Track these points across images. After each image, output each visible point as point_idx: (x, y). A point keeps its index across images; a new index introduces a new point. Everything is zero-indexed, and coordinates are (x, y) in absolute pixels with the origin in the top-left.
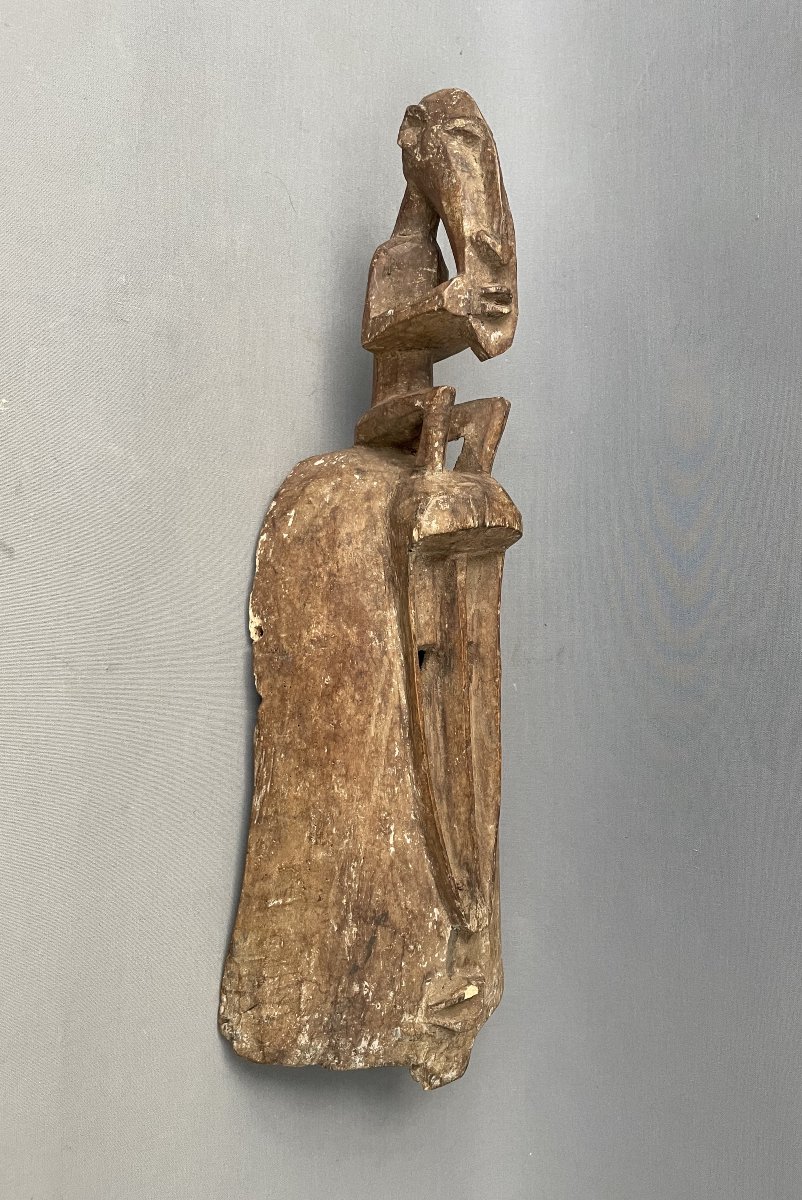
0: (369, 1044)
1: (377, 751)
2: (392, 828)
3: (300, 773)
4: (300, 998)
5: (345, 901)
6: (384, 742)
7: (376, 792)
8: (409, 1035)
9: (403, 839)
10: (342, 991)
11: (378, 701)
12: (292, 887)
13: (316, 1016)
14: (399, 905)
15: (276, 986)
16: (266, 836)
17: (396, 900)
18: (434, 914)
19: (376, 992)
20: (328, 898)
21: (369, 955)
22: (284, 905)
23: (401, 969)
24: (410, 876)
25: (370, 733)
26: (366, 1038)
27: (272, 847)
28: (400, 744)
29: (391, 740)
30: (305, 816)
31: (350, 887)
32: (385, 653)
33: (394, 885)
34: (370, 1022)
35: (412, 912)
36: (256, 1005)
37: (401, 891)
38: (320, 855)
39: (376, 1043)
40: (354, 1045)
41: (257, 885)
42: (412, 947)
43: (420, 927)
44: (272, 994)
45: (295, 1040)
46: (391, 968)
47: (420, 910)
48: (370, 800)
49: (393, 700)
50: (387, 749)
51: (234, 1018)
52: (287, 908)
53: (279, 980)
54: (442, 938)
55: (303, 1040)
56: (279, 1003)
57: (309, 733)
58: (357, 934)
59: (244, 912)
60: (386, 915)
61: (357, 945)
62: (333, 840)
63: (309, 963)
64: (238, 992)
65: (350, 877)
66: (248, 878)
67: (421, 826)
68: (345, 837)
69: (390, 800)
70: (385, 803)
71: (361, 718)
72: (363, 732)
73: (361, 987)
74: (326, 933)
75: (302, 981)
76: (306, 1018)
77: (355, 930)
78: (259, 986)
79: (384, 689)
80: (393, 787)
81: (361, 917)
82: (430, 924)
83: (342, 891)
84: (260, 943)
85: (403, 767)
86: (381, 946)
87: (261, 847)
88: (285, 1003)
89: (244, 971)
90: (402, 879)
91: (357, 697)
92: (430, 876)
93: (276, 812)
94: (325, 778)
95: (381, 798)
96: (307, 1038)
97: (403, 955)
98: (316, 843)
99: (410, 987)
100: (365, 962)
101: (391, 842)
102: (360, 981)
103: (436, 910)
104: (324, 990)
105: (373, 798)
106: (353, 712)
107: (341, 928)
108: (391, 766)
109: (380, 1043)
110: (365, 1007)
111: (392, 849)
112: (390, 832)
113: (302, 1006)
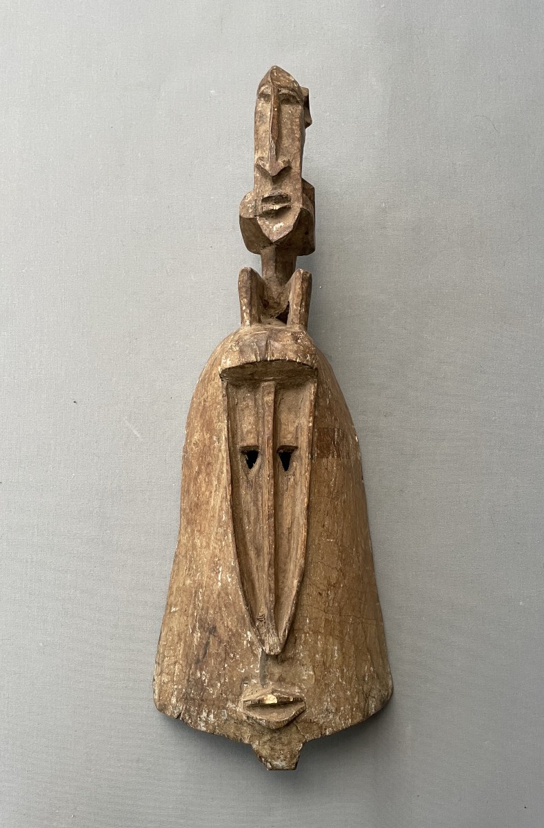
0: (208, 716)
1: (213, 516)
2: (220, 569)
3: (186, 528)
4: (175, 673)
5: (195, 614)
6: (217, 510)
7: (212, 543)
8: (233, 718)
9: (226, 578)
10: (192, 674)
11: (215, 483)
12: (178, 601)
13: (180, 687)
14: (223, 623)
15: (168, 663)
17: (221, 620)
18: (247, 636)
19: (210, 680)
20: (189, 610)
21: (205, 653)
22: (175, 612)
23: (224, 668)
24: (230, 604)
25: (211, 504)
26: (205, 711)
28: (226, 513)
29: (221, 509)
30: (186, 556)
31: (198, 605)
32: (220, 451)
33: (220, 609)
34: (206, 700)
35: (231, 630)
36: (161, 673)
37: (225, 614)
38: (188, 582)
39: (212, 716)
40: (198, 714)
42: (232, 655)
43: (238, 643)
44: (166, 667)
45: (171, 700)
46: (217, 666)
47: (237, 630)
48: (209, 549)
49: (222, 482)
50: (219, 515)
52: (176, 614)
53: (169, 659)
54: (255, 655)
55: (174, 700)
56: (168, 674)
57: (190, 503)
58: (200, 638)
60: (215, 628)
61: (200, 644)
62: (193, 573)
63: (179, 651)
64: (158, 663)
65: (198, 599)
67: (237, 571)
68: (198, 572)
69: (220, 550)
70: (217, 551)
71: (207, 493)
72: (208, 503)
73: (201, 674)
74: (187, 633)
75: (176, 662)
76: (176, 687)
77: (199, 634)
78: (163, 661)
79: (219, 475)
80: (221, 542)
81: (202, 627)
82: (245, 642)
83: (195, 608)
84: (167, 634)
85: (227, 528)
86: (212, 650)
89: (162, 650)
90: (226, 606)
91: (207, 480)
92: (244, 607)
94: (193, 532)
95: (215, 548)
96: (175, 700)
97: (226, 659)
98: (188, 574)
99: (232, 683)
100: (204, 658)
101: (219, 579)
102: (201, 670)
103: (248, 633)
104: (184, 671)
105: (211, 548)
106: (205, 489)
107: (193, 632)
108: (221, 527)
109: (215, 717)
110: (203, 689)
111: (220, 584)
112: (219, 572)
113: (175, 679)
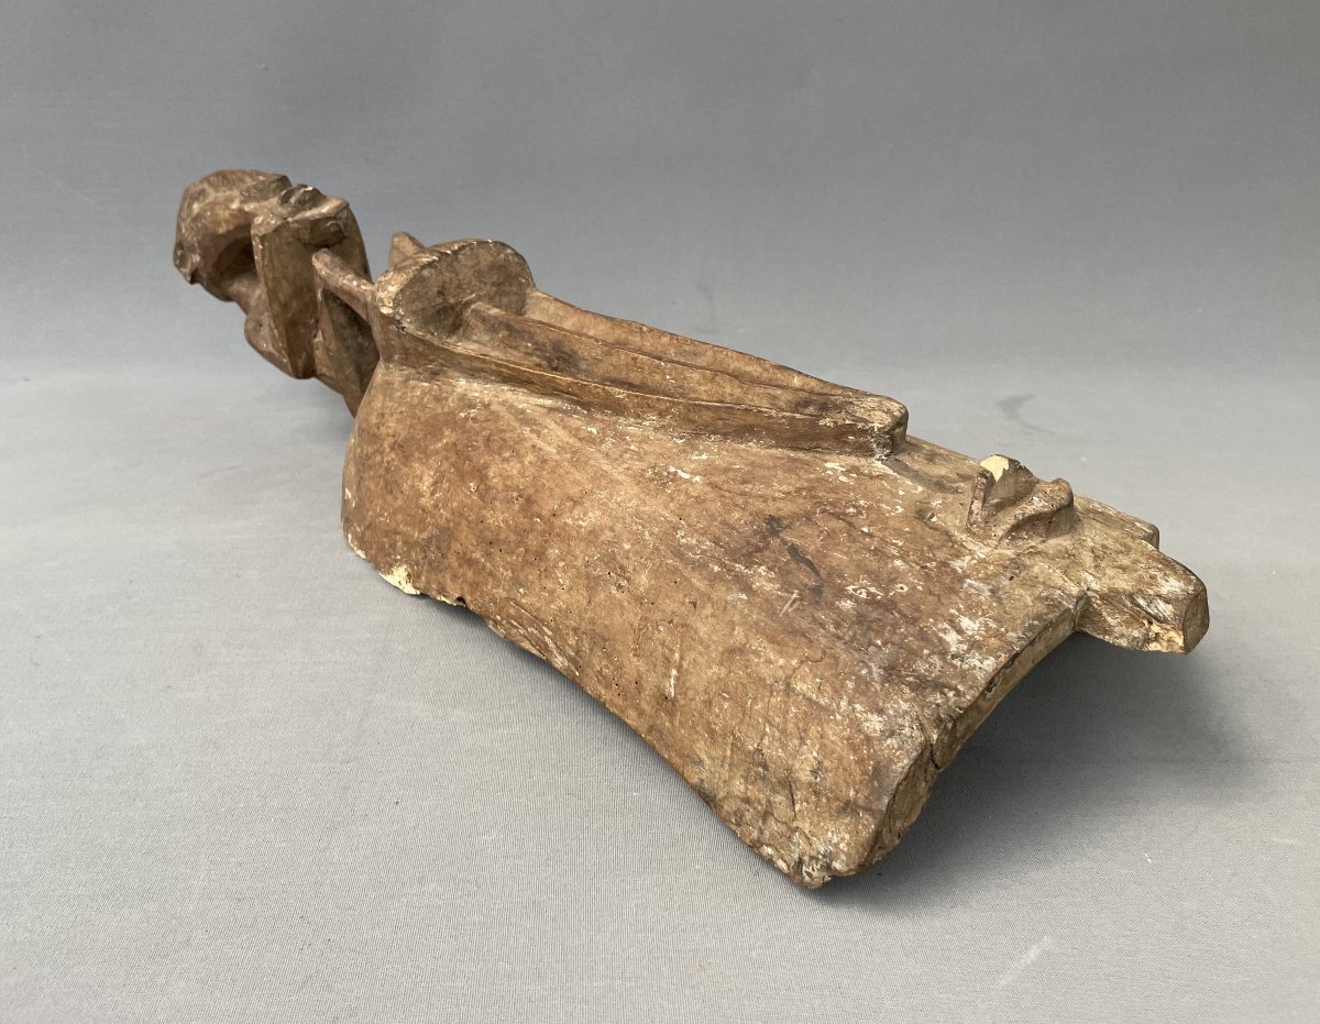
0: (960, 631)
1: (574, 452)
2: (672, 469)
3: (545, 570)
4: (810, 699)
5: (716, 568)
6: (571, 441)
7: (617, 473)
8: (995, 575)
9: (697, 463)
10: (838, 625)
11: (526, 431)
12: (663, 644)
13: (850, 685)
14: (774, 499)
15: (777, 734)
16: (595, 661)
17: (765, 500)
18: (832, 469)
19: (875, 578)
20: (698, 590)
21: (812, 565)
22: (679, 668)
23: (870, 535)
24: (749, 472)
25: (549, 453)
26: (945, 631)
27: (608, 656)
28: (588, 423)
29: (575, 433)
30: (593, 584)
31: (703, 552)
32: (489, 405)
33: (743, 494)
34: (918, 610)
35: (799, 490)
36: (788, 784)
37: (760, 489)
38: (643, 579)
39: (965, 622)
40: (943, 654)
41: (644, 705)
42: (852, 510)
43: (834, 490)
44: (784, 746)
45: (868, 739)
46: (854, 547)
47: (808, 480)
48: (619, 483)
49: (538, 414)
50: (582, 439)
51: (799, 847)
52: (685, 665)
53: (770, 724)
54: (882, 477)
55: (874, 724)
56: (802, 741)
57: (513, 537)
58: (770, 569)
59: (668, 747)
60: (772, 520)
61: (784, 576)
62: (636, 553)
63: (769, 662)
64: (766, 815)
65: (690, 548)
66: (632, 718)
67: (698, 435)
68: (642, 534)
69: (640, 459)
70: (638, 465)
71: (530, 458)
72: (545, 461)
73: (850, 597)
74: (741, 612)
75: (788, 685)
76: (843, 704)
77: (762, 570)
78: (765, 767)
79: (520, 420)
80: (628, 450)
81: (750, 555)
82: (843, 479)
83: (701, 566)
84: (712, 732)
85: (615, 429)
86: (811, 543)
87: (605, 677)
88: (805, 731)
89: (739, 786)
90: (745, 482)
91: (507, 455)
92: (773, 451)
93: (575, 630)
94: (565, 537)
95: (628, 469)
96: (875, 718)
97: (851, 524)
98: (628, 580)
99: (913, 537)
100: (817, 573)
101: (687, 476)
102: (841, 593)
103: (828, 465)
104: (819, 655)
105: (621, 478)
106: (518, 466)
107: (747, 589)
108: (603, 442)
109: (973, 617)
110: (888, 605)
111: (697, 478)
112: (675, 474)
113: (823, 701)
